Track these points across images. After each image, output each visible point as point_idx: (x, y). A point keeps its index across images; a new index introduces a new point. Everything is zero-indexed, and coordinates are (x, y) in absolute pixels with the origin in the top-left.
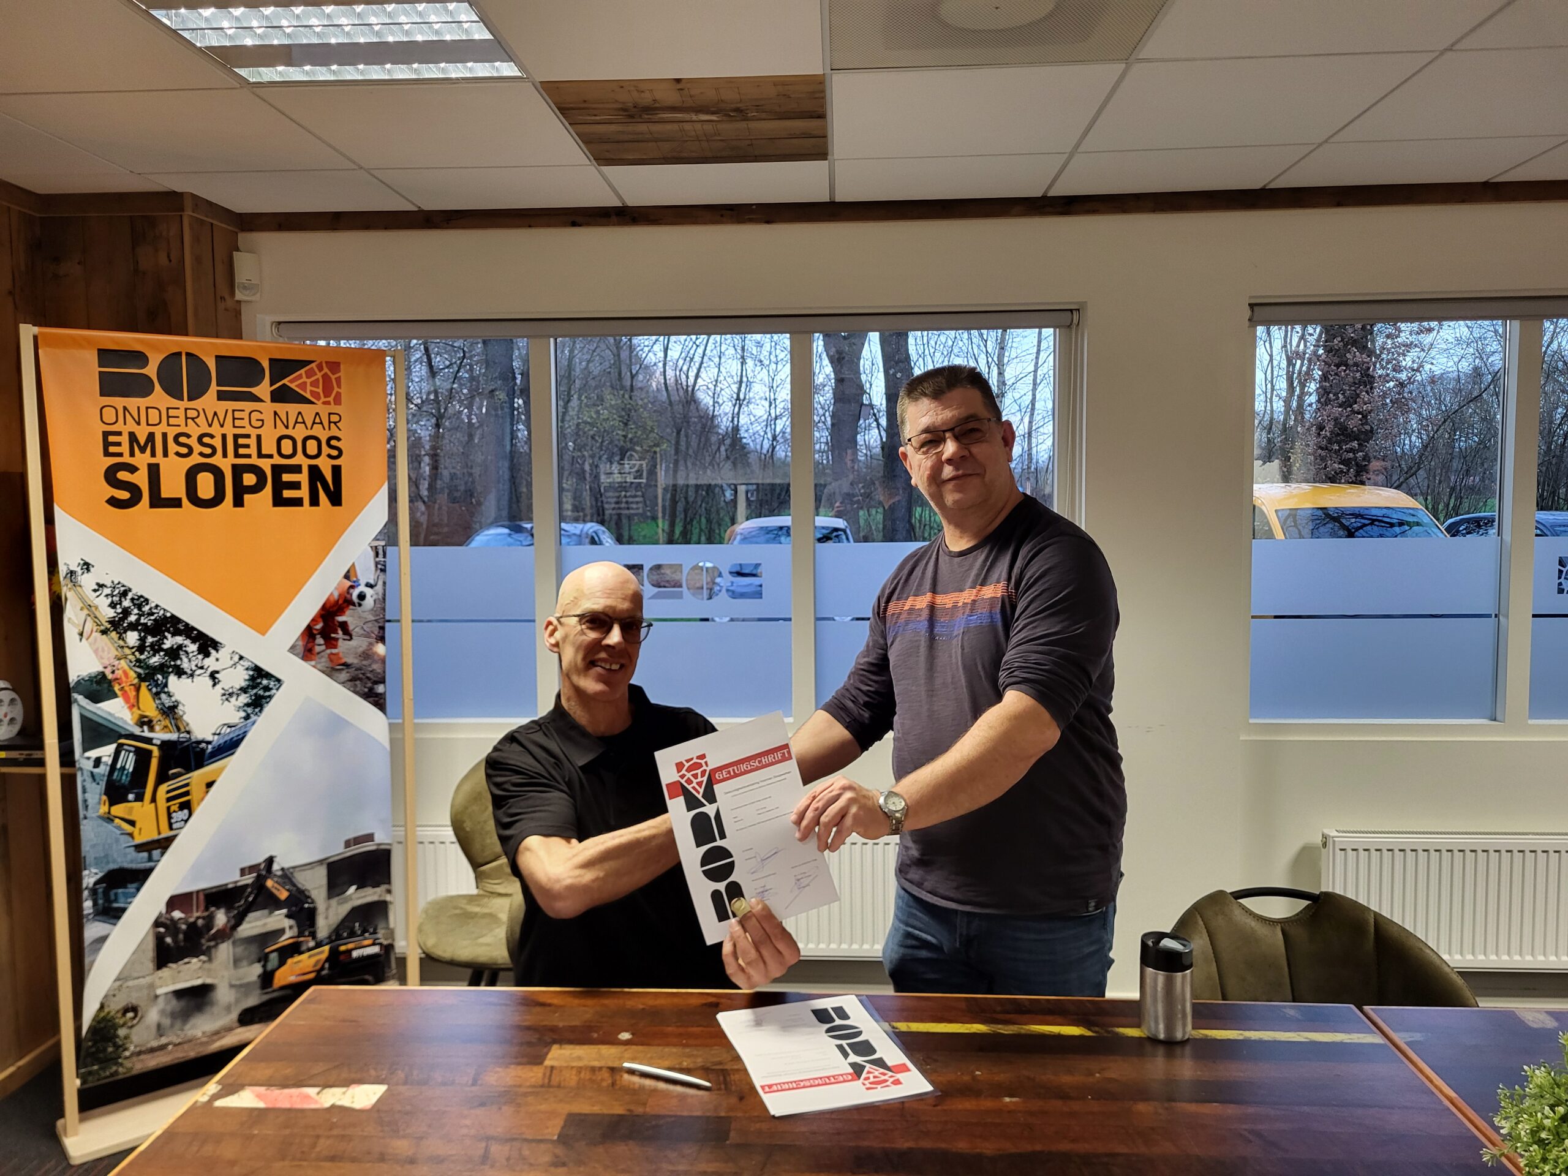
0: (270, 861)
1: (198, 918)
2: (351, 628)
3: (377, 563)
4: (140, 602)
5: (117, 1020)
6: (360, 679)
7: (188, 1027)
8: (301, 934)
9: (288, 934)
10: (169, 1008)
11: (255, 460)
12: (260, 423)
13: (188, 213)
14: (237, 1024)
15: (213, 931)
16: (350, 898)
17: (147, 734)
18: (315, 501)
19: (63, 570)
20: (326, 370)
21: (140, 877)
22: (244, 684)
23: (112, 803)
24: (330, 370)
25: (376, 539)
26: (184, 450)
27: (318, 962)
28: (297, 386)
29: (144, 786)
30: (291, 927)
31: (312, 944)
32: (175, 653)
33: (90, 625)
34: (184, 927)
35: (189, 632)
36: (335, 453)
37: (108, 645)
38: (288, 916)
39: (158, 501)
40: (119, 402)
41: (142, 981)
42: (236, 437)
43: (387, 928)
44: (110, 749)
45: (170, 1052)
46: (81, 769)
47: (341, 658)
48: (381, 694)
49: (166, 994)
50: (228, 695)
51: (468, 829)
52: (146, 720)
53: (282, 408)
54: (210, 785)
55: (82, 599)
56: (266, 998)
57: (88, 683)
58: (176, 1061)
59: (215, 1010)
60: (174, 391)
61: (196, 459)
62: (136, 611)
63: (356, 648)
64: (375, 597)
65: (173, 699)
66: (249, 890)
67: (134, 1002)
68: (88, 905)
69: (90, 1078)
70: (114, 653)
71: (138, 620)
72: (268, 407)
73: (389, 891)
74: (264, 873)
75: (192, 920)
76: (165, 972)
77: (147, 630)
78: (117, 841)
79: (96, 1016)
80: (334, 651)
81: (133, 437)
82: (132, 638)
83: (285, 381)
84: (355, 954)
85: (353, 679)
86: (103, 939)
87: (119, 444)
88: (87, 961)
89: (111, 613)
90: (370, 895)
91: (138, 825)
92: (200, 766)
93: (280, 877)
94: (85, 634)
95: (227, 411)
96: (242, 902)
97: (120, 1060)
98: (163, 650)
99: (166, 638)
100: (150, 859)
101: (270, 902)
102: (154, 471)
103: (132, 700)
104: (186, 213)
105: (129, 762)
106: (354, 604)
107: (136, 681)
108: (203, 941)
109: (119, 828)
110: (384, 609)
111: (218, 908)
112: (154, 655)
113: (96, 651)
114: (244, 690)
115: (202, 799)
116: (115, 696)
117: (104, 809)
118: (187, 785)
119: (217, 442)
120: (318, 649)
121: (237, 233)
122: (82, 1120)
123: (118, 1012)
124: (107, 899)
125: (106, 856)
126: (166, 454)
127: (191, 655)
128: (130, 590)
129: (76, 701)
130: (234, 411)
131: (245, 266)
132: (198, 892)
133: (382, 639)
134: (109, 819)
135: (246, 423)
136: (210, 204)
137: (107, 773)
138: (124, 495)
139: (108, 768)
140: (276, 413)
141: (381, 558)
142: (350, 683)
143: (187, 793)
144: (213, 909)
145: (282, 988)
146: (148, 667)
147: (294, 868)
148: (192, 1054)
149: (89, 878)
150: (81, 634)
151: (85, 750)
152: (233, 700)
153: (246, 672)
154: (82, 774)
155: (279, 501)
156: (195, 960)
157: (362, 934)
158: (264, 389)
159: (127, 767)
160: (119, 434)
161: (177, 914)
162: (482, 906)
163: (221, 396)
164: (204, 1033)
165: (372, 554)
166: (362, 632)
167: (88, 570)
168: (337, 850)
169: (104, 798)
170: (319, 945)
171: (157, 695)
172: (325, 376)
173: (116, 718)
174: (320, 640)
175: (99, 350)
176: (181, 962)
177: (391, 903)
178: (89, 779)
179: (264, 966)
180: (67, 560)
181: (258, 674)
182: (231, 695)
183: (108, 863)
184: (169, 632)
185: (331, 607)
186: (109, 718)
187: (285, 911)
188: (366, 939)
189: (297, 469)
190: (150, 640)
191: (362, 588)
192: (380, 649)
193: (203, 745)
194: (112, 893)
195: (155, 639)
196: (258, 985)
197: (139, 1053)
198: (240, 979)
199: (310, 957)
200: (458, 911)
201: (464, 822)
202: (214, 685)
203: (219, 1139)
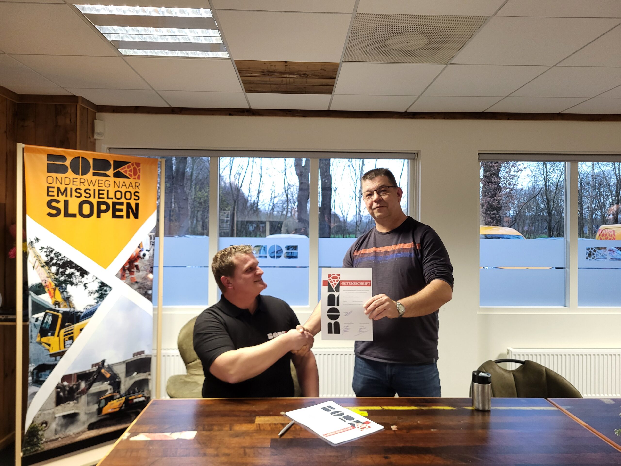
0: (103, 361)
1: (74, 385)
2: (139, 267)
3: (151, 242)
4: (58, 255)
5: (39, 428)
6: (142, 288)
7: (67, 430)
8: (114, 392)
9: (109, 392)
10: (60, 423)
11: (105, 200)
12: (108, 185)
13: (80, 104)
14: (87, 429)
15: (80, 390)
16: (134, 377)
17: (57, 308)
18: (128, 217)
19: (28, 241)
20: (135, 166)
21: (51, 367)
22: (97, 289)
23: (42, 336)
24: (137, 166)
25: (151, 232)
26: (79, 195)
27: (120, 404)
28: (124, 172)
29: (55, 329)
30: (110, 389)
31: (118, 396)
32: (70, 276)
33: (37, 263)
34: (68, 388)
35: (77, 267)
36: (137, 198)
37: (44, 271)
38: (110, 384)
39: (67, 215)
40: (54, 175)
41: (50, 411)
42: (99, 190)
43: (148, 390)
44: (42, 314)
45: (59, 442)
46: (31, 322)
47: (135, 279)
48: (150, 294)
49: (59, 417)
50: (91, 293)
51: (184, 348)
52: (57, 303)
53: (118, 180)
54: (81, 330)
55: (35, 253)
56: (99, 419)
57: (35, 287)
58: (62, 445)
59: (79, 423)
60: (76, 171)
61: (83, 199)
62: (56, 258)
63: (141, 275)
64: (150, 255)
65: (69, 294)
66: (95, 373)
67: (46, 420)
68: (30, 378)
69: (27, 452)
70: (46, 275)
71: (57, 262)
72: (112, 179)
73: (150, 375)
74: (101, 366)
75: (71, 386)
76: (59, 408)
77: (60, 266)
78: (43, 352)
79: (30, 426)
80: (133, 276)
81: (59, 189)
82: (54, 269)
83: (119, 169)
84: (135, 401)
85: (139, 288)
86: (35, 393)
87: (53, 192)
88: (28, 402)
89: (46, 259)
90: (142, 376)
91: (52, 346)
92: (78, 321)
93: (107, 368)
94: (35, 267)
95: (96, 180)
96: (92, 378)
97: (39, 445)
98: (65, 274)
99: (67, 269)
100: (56, 360)
101: (103, 379)
102: (66, 203)
103: (52, 294)
104: (79, 104)
105: (49, 320)
106: (141, 258)
107: (54, 287)
108: (75, 394)
109: (44, 347)
110: (153, 260)
111: (82, 380)
112: (62, 276)
113: (39, 274)
114: (97, 291)
115: (78, 335)
116: (45, 292)
117: (38, 339)
118: (72, 330)
119: (92, 192)
120: (126, 275)
121: (95, 113)
123: (39, 424)
124: (38, 377)
125: (38, 359)
126: (71, 196)
127: (77, 277)
128: (54, 250)
129: (30, 294)
130: (99, 180)
131: (99, 126)
132: (74, 374)
133: (152, 272)
134: (40, 343)
135: (103, 185)
136: (88, 101)
137: (40, 324)
138: (54, 212)
139: (41, 322)
140: (115, 182)
141: (152, 240)
142: (138, 290)
143: (72, 333)
144: (80, 381)
145: (106, 414)
146: (59, 281)
147: (113, 364)
148: (68, 442)
149: (31, 368)
150: (34, 267)
151: (33, 314)
152: (92, 295)
153: (98, 284)
154: (31, 325)
155: (114, 216)
156: (71, 403)
157: (138, 393)
158: (111, 172)
159: (49, 322)
160: (53, 187)
161: (65, 383)
162: (190, 378)
163: (94, 174)
164: (73, 433)
165: (149, 238)
166: (143, 269)
167: (38, 241)
168: (130, 357)
169: (39, 334)
170: (121, 397)
171: (62, 293)
172: (135, 168)
173: (46, 302)
174: (127, 272)
175: (48, 154)
176: (66, 403)
177: (150, 379)
178: (33, 327)
179: (99, 405)
180: (30, 237)
181: (103, 285)
182: (92, 293)
183: (38, 361)
184: (69, 267)
185: (132, 259)
186: (43, 302)
187: (108, 382)
188: (140, 394)
189: (122, 204)
190: (61, 270)
191: (144, 252)
192: (151, 276)
193: (80, 313)
194: (40, 374)
195: (63, 270)
196: (96, 413)
197: (47, 442)
198: (90, 410)
199: (118, 401)
200: (182, 381)
201: (182, 345)
202: (85, 289)
203: (138, 450)
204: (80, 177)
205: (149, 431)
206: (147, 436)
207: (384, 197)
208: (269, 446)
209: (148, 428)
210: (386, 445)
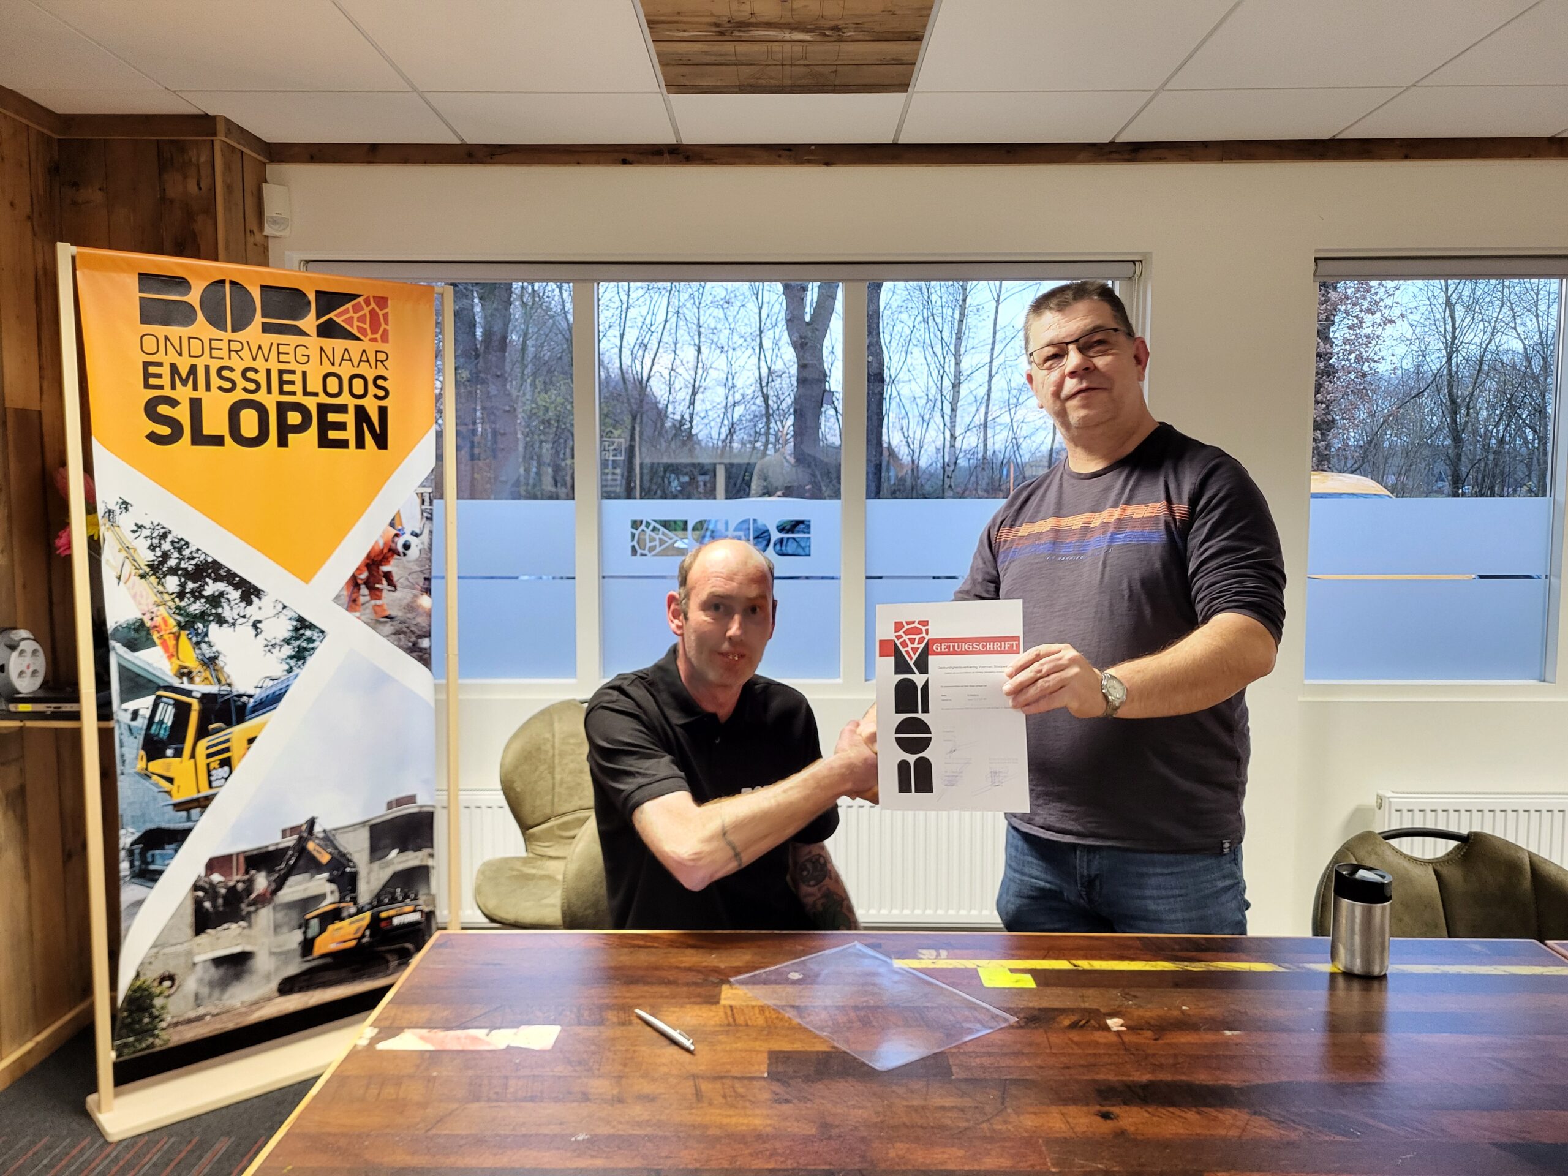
0: (312, 823)
1: (238, 882)
2: (395, 578)
3: (423, 511)
4: (180, 545)
5: (153, 990)
6: (404, 633)
7: (226, 996)
8: (342, 899)
9: (330, 899)
10: (207, 977)
11: (299, 398)
12: (305, 359)
13: (221, 137)
14: (277, 994)
15: (253, 896)
16: (391, 862)
17: (186, 686)
18: (360, 444)
19: (101, 509)
20: (373, 305)
21: (178, 837)
22: (287, 635)
23: (150, 758)
24: (378, 305)
25: (422, 486)
26: (228, 385)
27: (358, 929)
28: (343, 321)
29: (182, 741)
30: (332, 892)
31: (353, 910)
32: (215, 600)
33: (128, 568)
34: (223, 891)
35: (231, 578)
36: (381, 393)
37: (147, 589)
38: (330, 881)
39: (199, 438)
40: (160, 330)
41: (179, 948)
42: (281, 373)
43: (429, 894)
44: (149, 700)
45: (208, 1024)
46: (118, 721)
47: (385, 610)
48: (425, 649)
49: (205, 961)
50: (271, 646)
51: (518, 789)
52: (185, 671)
53: (328, 343)
54: (251, 741)
55: (120, 540)
56: (306, 966)
57: (126, 630)
58: (214, 1033)
59: (255, 978)
60: (217, 321)
61: (239, 395)
62: (176, 555)
63: (400, 600)
64: (421, 546)
65: (214, 649)
66: (290, 852)
67: (172, 970)
68: (124, 866)
69: (126, 1051)
70: (154, 598)
71: (179, 563)
72: (314, 342)
73: (431, 856)
74: (305, 835)
75: (231, 884)
76: (203, 938)
77: (188, 575)
78: (155, 799)
79: (132, 985)
80: (378, 602)
81: (174, 369)
82: (172, 583)
83: (332, 315)
84: (396, 921)
85: (398, 633)
86: (139, 903)
87: (159, 376)
88: (123, 926)
89: (150, 556)
90: (412, 859)
91: (176, 782)
92: (241, 720)
93: (322, 839)
94: (123, 578)
95: (272, 344)
96: (283, 865)
97: (156, 1032)
98: (203, 597)
99: (207, 584)
100: (189, 819)
101: (312, 865)
102: (196, 405)
103: (172, 649)
104: (219, 138)
105: (167, 714)
106: (398, 554)
107: (176, 629)
108: (243, 906)
109: (156, 785)
110: (430, 560)
111: (259, 870)
112: (194, 602)
113: (134, 597)
114: (287, 641)
115: (244, 755)
116: (154, 644)
117: (141, 765)
118: (228, 741)
119: (261, 378)
120: (362, 599)
121: (265, 164)
122: (116, 1095)
123: (154, 980)
124: (145, 862)
125: (143, 815)
126: (208, 388)
127: (233, 603)
129: (114, 648)
130: (279, 345)
131: (275, 198)
132: (238, 854)
133: (428, 591)
134: (147, 776)
135: (291, 358)
136: (242, 130)
137: (145, 727)
138: (165, 430)
139: (146, 722)
140: (322, 349)
141: (427, 506)
142: (394, 637)
143: (227, 750)
144: (253, 872)
145: (323, 956)
146: (188, 615)
147: (336, 830)
148: (231, 1026)
149: (127, 837)
150: (119, 578)
151: (123, 701)
152: (276, 651)
153: (289, 622)
154: (120, 728)
155: (324, 442)
156: (234, 926)
157: (403, 901)
158: (309, 322)
159: (165, 720)
160: (160, 364)
161: (216, 878)
162: (534, 868)
163: (266, 328)
164: (242, 1003)
165: (418, 501)
166: (407, 583)
167: (126, 509)
168: (379, 812)
169: (142, 753)
170: (360, 911)
171: (197, 645)
172: (372, 312)
173: (154, 668)
174: (364, 590)
175: (140, 274)
176: (220, 928)
177: (433, 868)
178: (126, 733)
179: (305, 933)
180: (105, 499)
181: (302, 624)
182: (273, 646)
183: (145, 822)
184: (210, 577)
185: (376, 556)
186: (148, 668)
187: (326, 875)
188: (407, 905)
189: (343, 409)
190: (190, 585)
191: (407, 537)
192: (425, 601)
193: (245, 699)
194: (149, 855)
195: (196, 585)
196: (299, 952)
197: (177, 1024)
198: (280, 946)
199: (351, 923)
200: (515, 873)
201: (513, 782)
202: (257, 635)
203: (398, 1081)
204: (228, 335)
205: (429, 1025)
206: (422, 1038)
207: (1101, 362)
208: (766, 1075)
209: (424, 1015)
210: (1101, 1077)
